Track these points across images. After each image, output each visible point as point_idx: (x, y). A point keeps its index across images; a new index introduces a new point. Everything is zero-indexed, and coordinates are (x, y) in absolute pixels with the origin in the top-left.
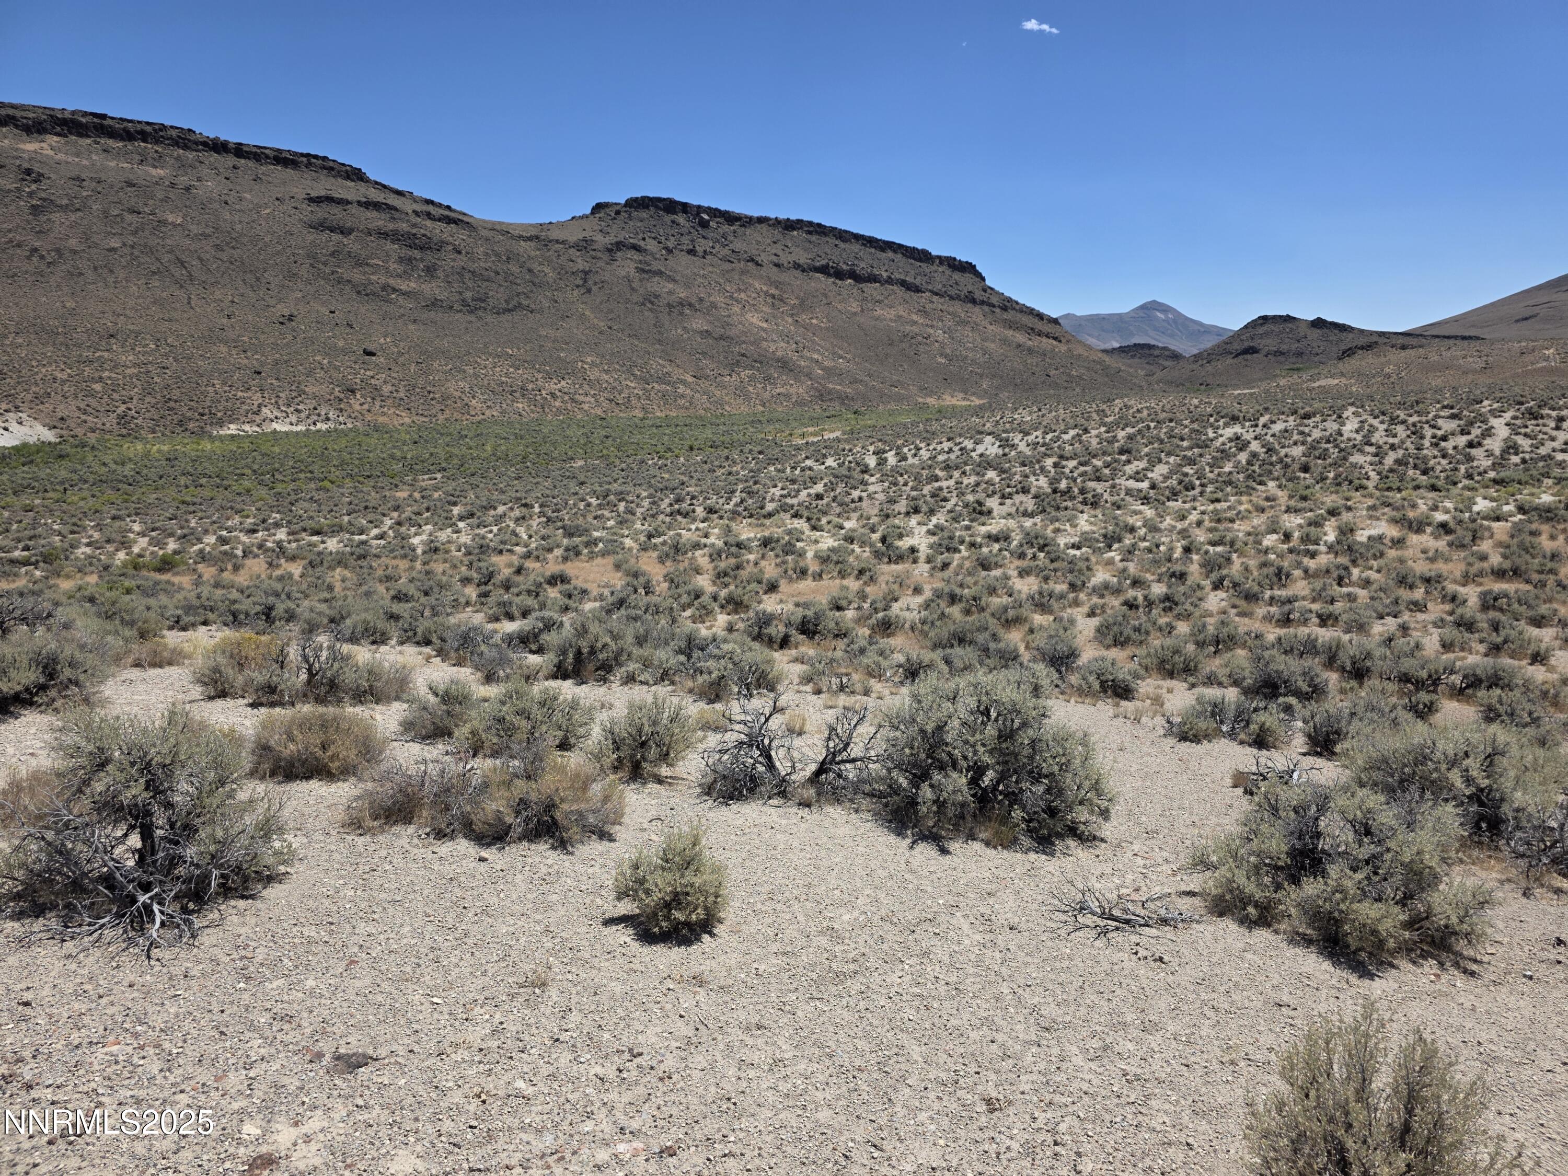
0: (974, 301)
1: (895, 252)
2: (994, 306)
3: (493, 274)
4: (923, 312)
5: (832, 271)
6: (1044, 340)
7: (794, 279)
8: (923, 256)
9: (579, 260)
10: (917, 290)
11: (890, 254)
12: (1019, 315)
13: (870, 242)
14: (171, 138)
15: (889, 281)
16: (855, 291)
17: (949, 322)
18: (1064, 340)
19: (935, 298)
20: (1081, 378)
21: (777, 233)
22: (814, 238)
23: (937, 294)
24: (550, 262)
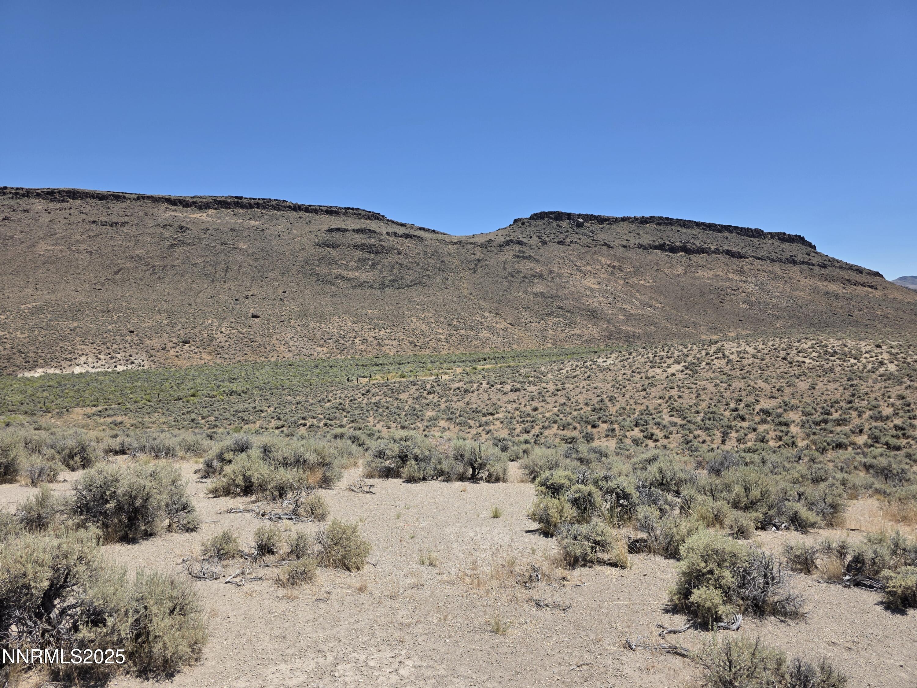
0: (794, 262)
1: (731, 232)
2: (813, 265)
3: (414, 265)
4: (741, 271)
5: (667, 247)
6: (860, 288)
7: (637, 256)
8: (758, 234)
9: (479, 254)
10: (740, 256)
11: (726, 234)
12: (838, 271)
13: (711, 227)
14: (272, 206)
15: (717, 251)
16: (684, 260)
17: (763, 277)
18: (878, 287)
19: (756, 262)
20: (885, 317)
21: (633, 226)
22: (662, 227)
23: (759, 259)
24: (460, 255)
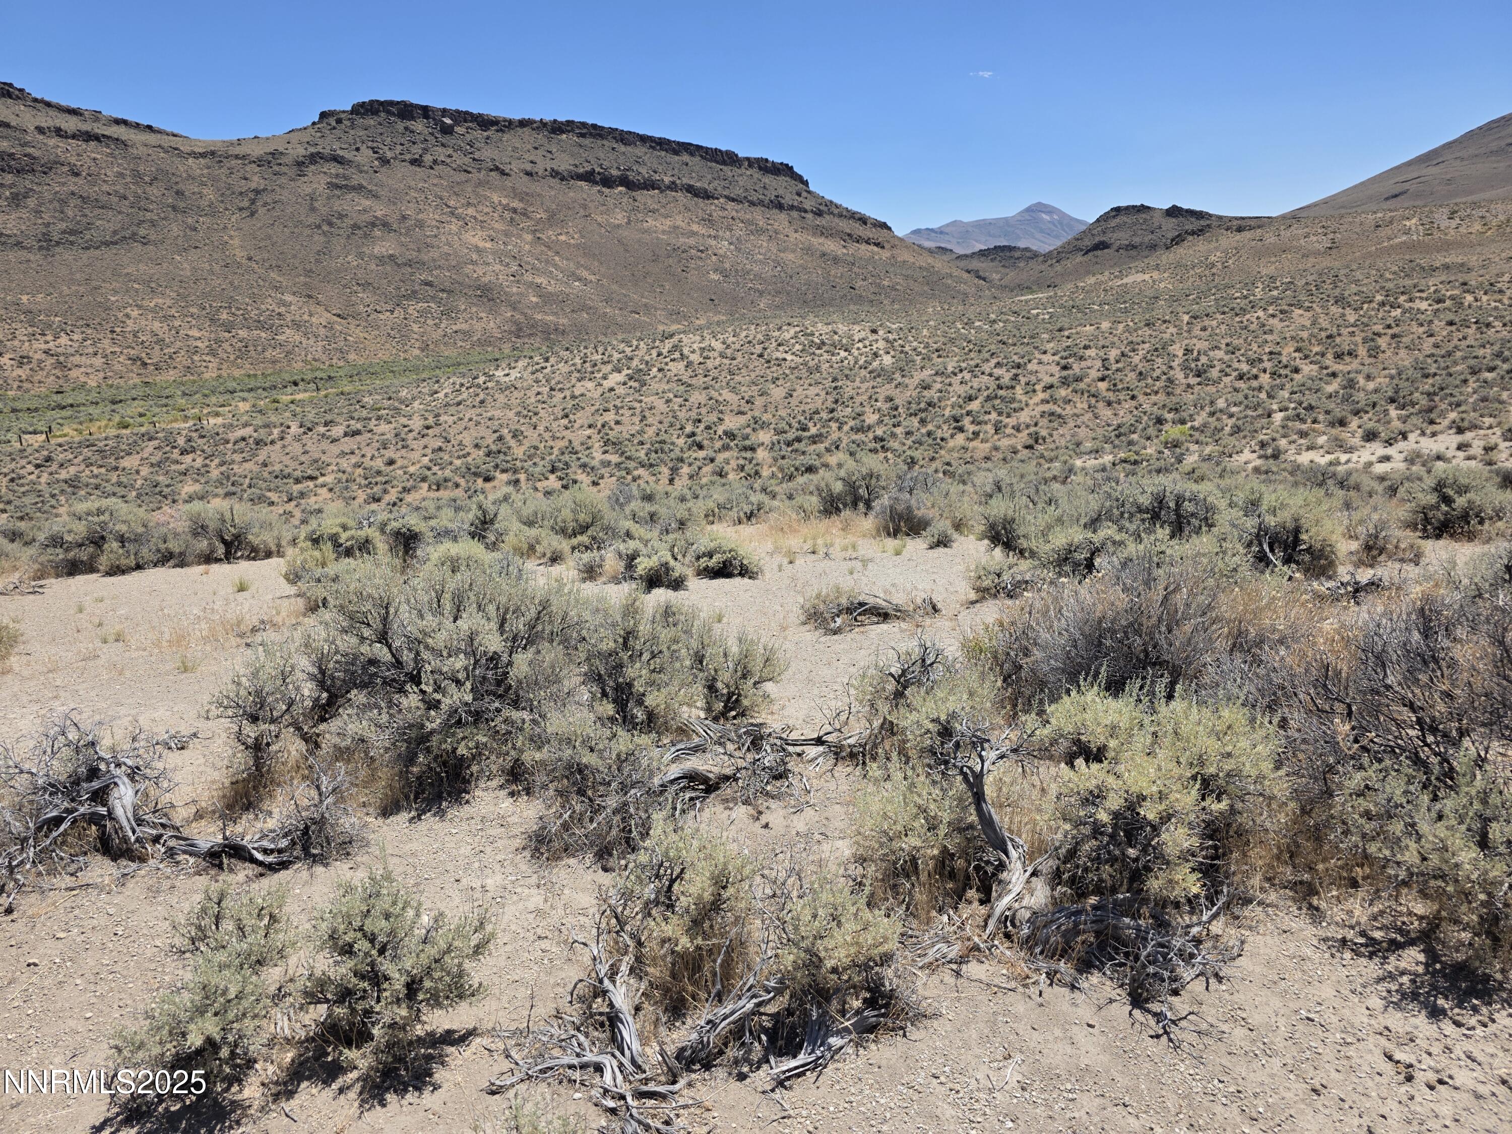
0: (780, 207)
1: (692, 154)
2: (806, 211)
3: (115, 199)
4: (709, 221)
5: (598, 178)
6: (863, 247)
7: (551, 190)
8: (729, 159)
9: (256, 178)
10: (707, 196)
11: (686, 157)
12: (836, 220)
13: (661, 144)
15: (673, 187)
16: (625, 200)
17: (739, 230)
18: (887, 246)
19: (731, 205)
20: (893, 288)
21: (541, 138)
22: (587, 141)
23: (733, 200)
24: (215, 179)
